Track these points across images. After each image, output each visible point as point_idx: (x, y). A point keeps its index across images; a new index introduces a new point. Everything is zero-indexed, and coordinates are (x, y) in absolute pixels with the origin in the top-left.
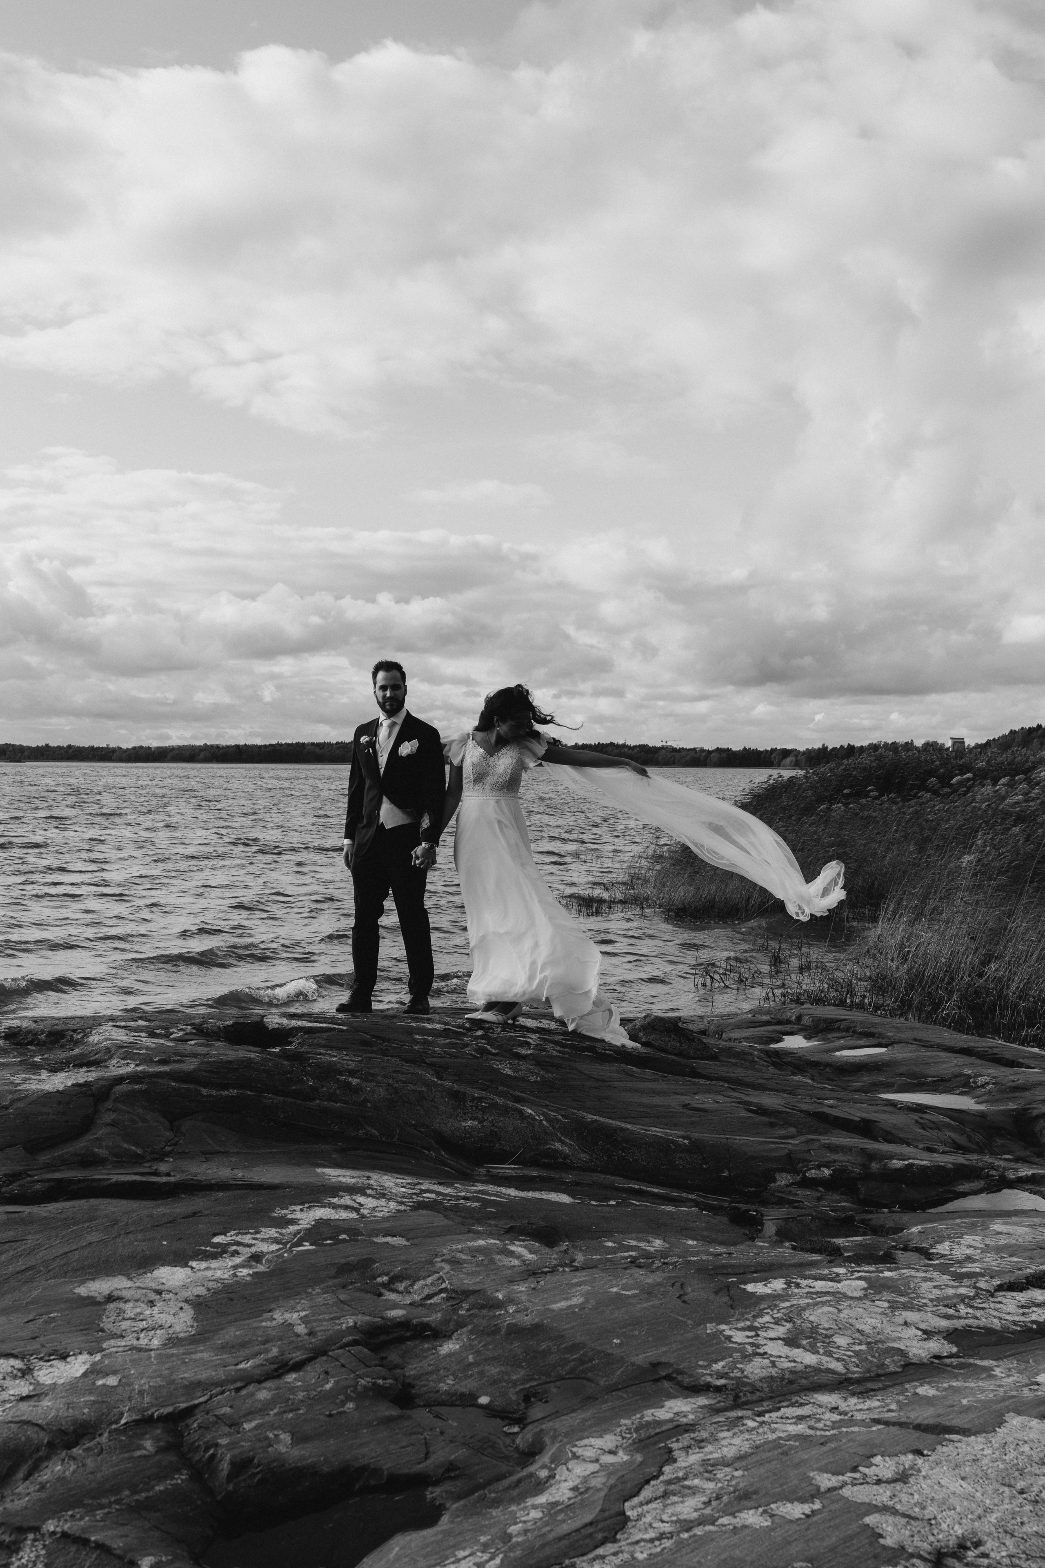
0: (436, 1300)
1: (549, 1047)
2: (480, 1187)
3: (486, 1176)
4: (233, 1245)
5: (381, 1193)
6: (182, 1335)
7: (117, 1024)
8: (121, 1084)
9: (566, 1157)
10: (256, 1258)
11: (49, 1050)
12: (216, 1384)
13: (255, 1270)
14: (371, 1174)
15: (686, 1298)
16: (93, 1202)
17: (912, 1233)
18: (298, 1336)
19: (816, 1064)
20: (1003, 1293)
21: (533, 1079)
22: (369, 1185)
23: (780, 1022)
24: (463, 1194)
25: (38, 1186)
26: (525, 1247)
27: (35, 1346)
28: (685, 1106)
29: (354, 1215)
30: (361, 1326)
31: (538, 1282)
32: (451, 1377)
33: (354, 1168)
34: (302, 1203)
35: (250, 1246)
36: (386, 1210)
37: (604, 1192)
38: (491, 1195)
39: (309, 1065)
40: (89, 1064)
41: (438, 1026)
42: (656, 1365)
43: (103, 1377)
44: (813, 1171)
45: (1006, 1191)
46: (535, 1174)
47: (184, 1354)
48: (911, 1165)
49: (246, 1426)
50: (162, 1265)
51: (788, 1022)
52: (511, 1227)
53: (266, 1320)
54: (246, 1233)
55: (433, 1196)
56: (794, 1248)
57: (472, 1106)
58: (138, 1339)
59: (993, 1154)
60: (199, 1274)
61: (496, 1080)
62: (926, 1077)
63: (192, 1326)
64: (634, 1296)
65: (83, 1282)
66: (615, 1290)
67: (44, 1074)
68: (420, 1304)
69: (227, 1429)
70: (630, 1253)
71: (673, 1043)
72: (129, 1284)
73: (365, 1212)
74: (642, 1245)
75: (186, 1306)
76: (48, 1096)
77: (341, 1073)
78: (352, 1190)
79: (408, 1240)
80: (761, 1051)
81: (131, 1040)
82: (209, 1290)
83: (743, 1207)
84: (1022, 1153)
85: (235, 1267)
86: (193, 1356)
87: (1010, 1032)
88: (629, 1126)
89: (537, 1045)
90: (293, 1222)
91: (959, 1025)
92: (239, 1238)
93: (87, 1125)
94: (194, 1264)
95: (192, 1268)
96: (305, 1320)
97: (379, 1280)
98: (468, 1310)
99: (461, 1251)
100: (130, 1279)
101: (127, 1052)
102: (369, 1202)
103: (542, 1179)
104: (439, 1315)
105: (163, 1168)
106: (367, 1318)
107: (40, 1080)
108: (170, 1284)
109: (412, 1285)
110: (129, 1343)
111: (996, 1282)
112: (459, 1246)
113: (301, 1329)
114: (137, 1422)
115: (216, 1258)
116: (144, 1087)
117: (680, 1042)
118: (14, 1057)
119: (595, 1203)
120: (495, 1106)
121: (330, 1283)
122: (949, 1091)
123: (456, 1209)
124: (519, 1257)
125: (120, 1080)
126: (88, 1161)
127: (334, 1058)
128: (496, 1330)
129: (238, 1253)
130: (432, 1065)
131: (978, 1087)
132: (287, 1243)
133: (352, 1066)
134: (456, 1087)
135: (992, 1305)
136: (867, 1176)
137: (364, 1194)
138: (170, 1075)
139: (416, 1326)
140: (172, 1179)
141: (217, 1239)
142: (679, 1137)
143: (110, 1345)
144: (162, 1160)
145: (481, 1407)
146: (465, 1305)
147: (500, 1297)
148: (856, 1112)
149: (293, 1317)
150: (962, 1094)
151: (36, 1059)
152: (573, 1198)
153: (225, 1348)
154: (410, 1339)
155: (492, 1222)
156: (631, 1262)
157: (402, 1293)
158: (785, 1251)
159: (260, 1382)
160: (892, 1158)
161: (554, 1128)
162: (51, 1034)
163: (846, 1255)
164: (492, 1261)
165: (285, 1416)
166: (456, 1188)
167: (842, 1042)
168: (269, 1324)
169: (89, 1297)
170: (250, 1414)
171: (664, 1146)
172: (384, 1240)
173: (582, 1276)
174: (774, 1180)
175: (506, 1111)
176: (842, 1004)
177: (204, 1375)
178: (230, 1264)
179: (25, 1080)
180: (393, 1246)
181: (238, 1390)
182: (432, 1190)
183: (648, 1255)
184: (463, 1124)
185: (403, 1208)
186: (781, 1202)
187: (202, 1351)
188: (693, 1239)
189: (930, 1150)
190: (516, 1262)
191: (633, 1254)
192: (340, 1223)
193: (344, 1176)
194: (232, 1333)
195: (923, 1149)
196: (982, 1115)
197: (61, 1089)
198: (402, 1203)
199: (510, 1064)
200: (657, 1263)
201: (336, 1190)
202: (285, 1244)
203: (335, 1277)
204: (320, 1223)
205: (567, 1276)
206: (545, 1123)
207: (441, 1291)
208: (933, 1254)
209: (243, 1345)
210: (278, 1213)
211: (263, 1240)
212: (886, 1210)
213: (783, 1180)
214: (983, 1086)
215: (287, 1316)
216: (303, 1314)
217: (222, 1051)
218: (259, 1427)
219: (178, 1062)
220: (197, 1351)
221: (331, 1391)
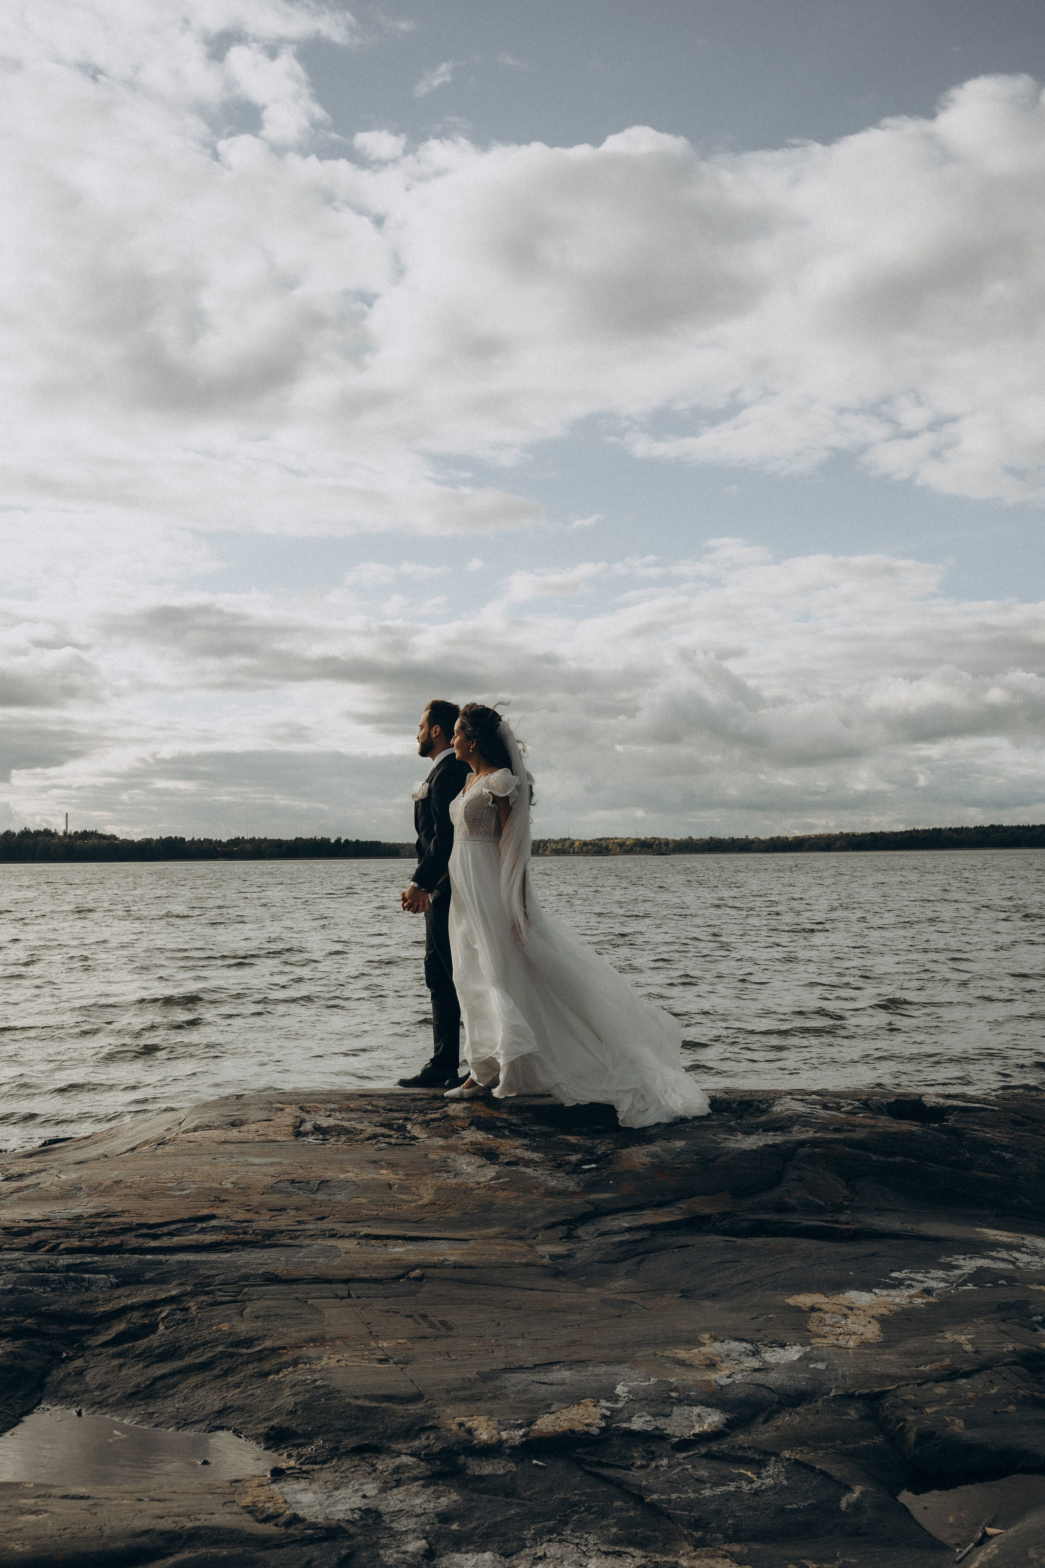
4: (908, 1280)
5: (1034, 1251)
6: (871, 1341)
7: (795, 1097)
8: (803, 1147)
10: (928, 1291)
11: (741, 1117)
12: (902, 1379)
13: (929, 1301)
14: (1024, 1236)
18: (967, 1352)
22: (1024, 1244)
27: (761, 1336)
29: (1011, 1267)
30: (1020, 1352)
33: (1008, 1231)
34: (965, 1254)
35: (922, 1282)
36: (1040, 1264)
39: (966, 1140)
40: (775, 1129)
43: (815, 1363)
47: (875, 1354)
49: (927, 1410)
50: (852, 1290)
53: (939, 1338)
54: (919, 1272)
58: (838, 1340)
60: (882, 1299)
63: (879, 1336)
65: (790, 1295)
67: (740, 1136)
69: (913, 1410)
72: (826, 1300)
73: (1021, 1265)
75: (873, 1321)
77: (994, 1147)
78: (1009, 1247)
81: (809, 1111)
82: (890, 1311)
85: (911, 1297)
86: (883, 1357)
90: (958, 1267)
92: (912, 1275)
93: (778, 1179)
94: (877, 1291)
95: (876, 1294)
96: (970, 1341)
97: (1035, 1318)
100: (828, 1297)
101: (806, 1120)
102: (1023, 1258)
106: (1025, 1346)
108: (859, 1304)
110: (831, 1342)
113: (968, 1348)
114: (843, 1396)
115: (895, 1288)
116: (823, 1150)
121: (992, 1316)
125: (802, 1143)
126: (782, 1208)
127: (988, 1134)
129: (913, 1286)
132: (954, 1282)
133: (1006, 1142)
137: (1020, 1251)
138: (846, 1142)
140: (852, 1227)
141: (894, 1275)
143: (818, 1342)
144: (842, 1211)
149: (962, 1339)
153: (906, 1353)
159: (937, 1382)
162: (741, 1103)
165: (959, 1407)
168: (942, 1341)
169: (795, 1307)
170: (930, 1403)
172: (1038, 1287)
177: (892, 1371)
178: (906, 1294)
181: (920, 1385)
187: (889, 1354)
192: (999, 1271)
193: (1002, 1236)
194: (913, 1344)
197: (755, 1148)
201: (996, 1245)
202: (952, 1283)
203: (995, 1312)
204: (980, 1270)
209: (921, 1353)
210: (943, 1260)
211: (932, 1278)
215: (956, 1337)
216: (969, 1337)
217: (887, 1124)
218: (936, 1412)
219: (849, 1131)
220: (884, 1354)
221: (995, 1394)
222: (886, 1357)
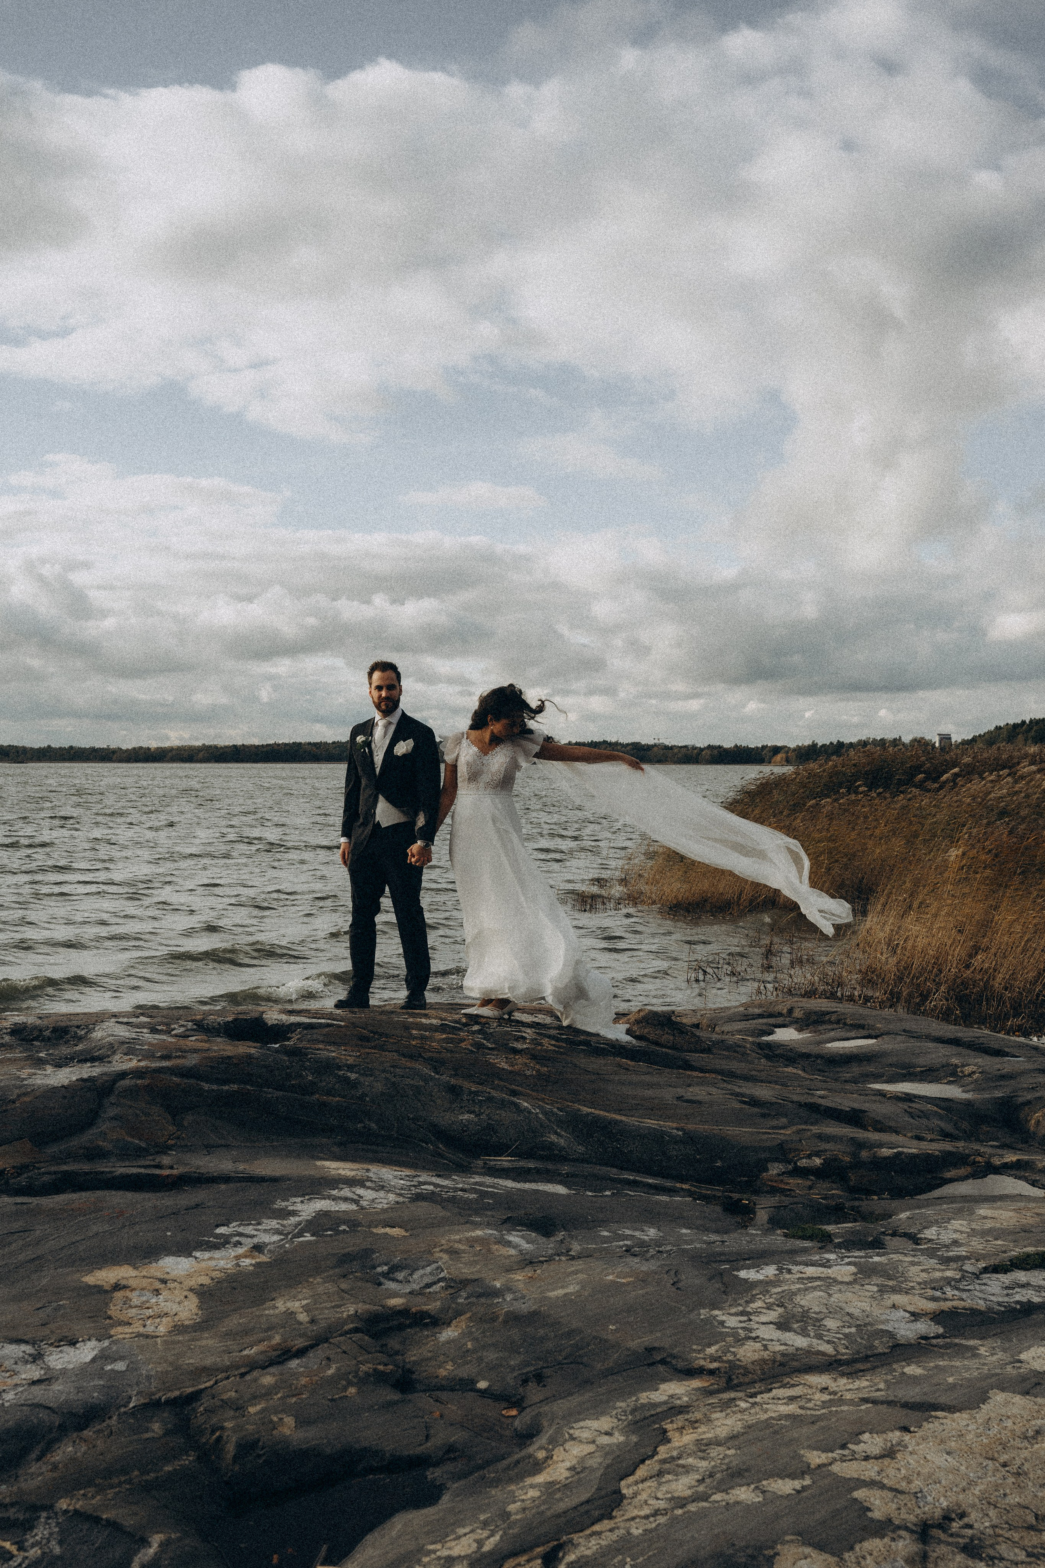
0: (436, 1288)
1: (545, 1041)
2: (477, 1179)
3: (484, 1168)
4: (235, 1235)
5: (380, 1186)
6: (187, 1323)
7: (120, 1020)
8: (123, 1079)
9: (562, 1149)
10: (258, 1248)
11: (55, 1046)
12: (221, 1370)
13: (258, 1260)
14: (370, 1167)
15: (680, 1285)
16: (99, 1193)
17: (900, 1219)
18: (301, 1323)
19: (807, 1056)
20: (988, 1275)
21: (528, 1073)
22: (368, 1177)
23: (771, 1016)
24: (461, 1186)
25: (46, 1178)
26: (522, 1237)
27: (46, 1331)
28: (679, 1098)
29: (354, 1207)
30: (361, 1314)
31: (535, 1271)
32: (450, 1363)
33: (353, 1161)
34: (303, 1195)
35: (252, 1237)
36: (386, 1201)
37: (598, 1183)
38: (488, 1186)
39: (309, 1060)
40: (93, 1059)
41: (434, 1021)
42: (650, 1350)
43: (112, 1363)
44: (804, 1160)
45: (991, 1177)
46: (531, 1165)
47: (189, 1341)
48: (900, 1153)
49: (250, 1410)
50: (166, 1256)
51: (780, 1014)
52: (509, 1218)
53: (269, 1308)
54: (249, 1225)
55: (431, 1187)
56: (786, 1235)
57: (468, 1100)
58: (144, 1326)
59: (978, 1140)
60: (203, 1265)
61: (493, 1074)
62: (914, 1067)
63: (197, 1314)
64: (629, 1283)
65: (90, 1271)
66: (611, 1277)
67: (49, 1069)
68: (420, 1293)
69: (232, 1413)
70: (626, 1242)
71: (667, 1038)
72: (133, 1273)
73: (364, 1203)
74: (637, 1234)
75: (191, 1295)
76: (54, 1090)
77: (339, 1068)
78: (352, 1182)
79: (406, 1231)
80: (753, 1043)
81: (134, 1035)
82: (212, 1279)
83: (735, 1196)
84: (1008, 1141)
85: (237, 1257)
86: (198, 1343)
87: (997, 1023)
88: (623, 1118)
89: (532, 1040)
90: (294, 1213)
91: (946, 1016)
92: (241, 1229)
93: (91, 1119)
94: (198, 1254)
95: (196, 1258)
96: (306, 1309)
97: (379, 1270)
98: (466, 1298)
99: (460, 1241)
100: (136, 1268)
101: (129, 1047)
102: (368, 1194)
103: (538, 1171)
104: (439, 1303)
105: (166, 1160)
106: (368, 1306)
107: (46, 1075)
108: (174, 1274)
109: (411, 1275)
110: (136, 1330)
111: (982, 1264)
112: (457, 1237)
113: (303, 1317)
114: (145, 1406)
115: (219, 1249)
116: (146, 1082)
117: (674, 1035)
118: (21, 1052)
119: (590, 1194)
120: (490, 1099)
121: (331, 1273)
122: (937, 1080)
123: (453, 1200)
124: (515, 1247)
125: (123, 1075)
126: (94, 1154)
127: (332, 1053)
128: (494, 1319)
129: (241, 1244)
130: (431, 1059)
131: (965, 1076)
132: (289, 1233)
133: (351, 1061)
134: (453, 1081)
135: (977, 1287)
136: (857, 1164)
137: (363, 1186)
138: (172, 1071)
139: (416, 1314)
140: (175, 1172)
141: (220, 1230)
142: (673, 1129)
143: (119, 1332)
144: (165, 1153)
145: (479, 1391)
146: (464, 1294)
147: (499, 1286)
148: (846, 1102)
149: (295, 1305)
150: (949, 1083)
151: (41, 1055)
152: (569, 1188)
154: (410, 1326)
155: (489, 1213)
156: (626, 1251)
157: (401, 1282)
158: (777, 1239)
159: (264, 1368)
160: (881, 1145)
161: (550, 1121)
162: (55, 1030)
163: (836, 1241)
164: (489, 1250)
165: (288, 1400)
166: (454, 1180)
167: (832, 1034)
168: (272, 1312)
169: (95, 1286)
170: (255, 1398)
171: (658, 1137)
172: (383, 1231)
173: (579, 1265)
174: (766, 1170)
175: (503, 1104)
176: (832, 996)
177: (208, 1361)
178: (233, 1254)
179: (31, 1075)
180: (393, 1237)
181: (243, 1375)
182: (429, 1181)
183: (642, 1244)
184: (461, 1118)
185: (401, 1199)
186: (773, 1191)
187: (207, 1338)
188: (686, 1228)
189: (919, 1138)
190: (512, 1252)
191: (628, 1243)
192: (340, 1214)
193: (344, 1169)
194: (234, 1321)
195: (912, 1137)
196: (968, 1103)
197: (65, 1084)
198: (401, 1195)
199: (506, 1058)
200: (652, 1252)
201: (336, 1182)
202: (287, 1235)
203: (335, 1267)
204: (320, 1215)
205: (564, 1265)
206: (540, 1116)
207: (440, 1280)
208: (921, 1239)
209: (246, 1332)
210: (280, 1204)
211: (264, 1231)
212: (876, 1197)
213: (775, 1169)
214: (970, 1075)
215: (289, 1304)
216: (304, 1302)
217: (223, 1047)
218: (263, 1410)
219: (179, 1057)
220: (201, 1338)
221: (332, 1376)
222: (204, 1342)
